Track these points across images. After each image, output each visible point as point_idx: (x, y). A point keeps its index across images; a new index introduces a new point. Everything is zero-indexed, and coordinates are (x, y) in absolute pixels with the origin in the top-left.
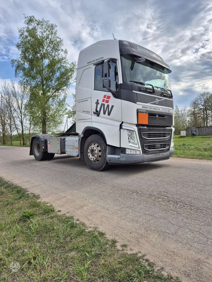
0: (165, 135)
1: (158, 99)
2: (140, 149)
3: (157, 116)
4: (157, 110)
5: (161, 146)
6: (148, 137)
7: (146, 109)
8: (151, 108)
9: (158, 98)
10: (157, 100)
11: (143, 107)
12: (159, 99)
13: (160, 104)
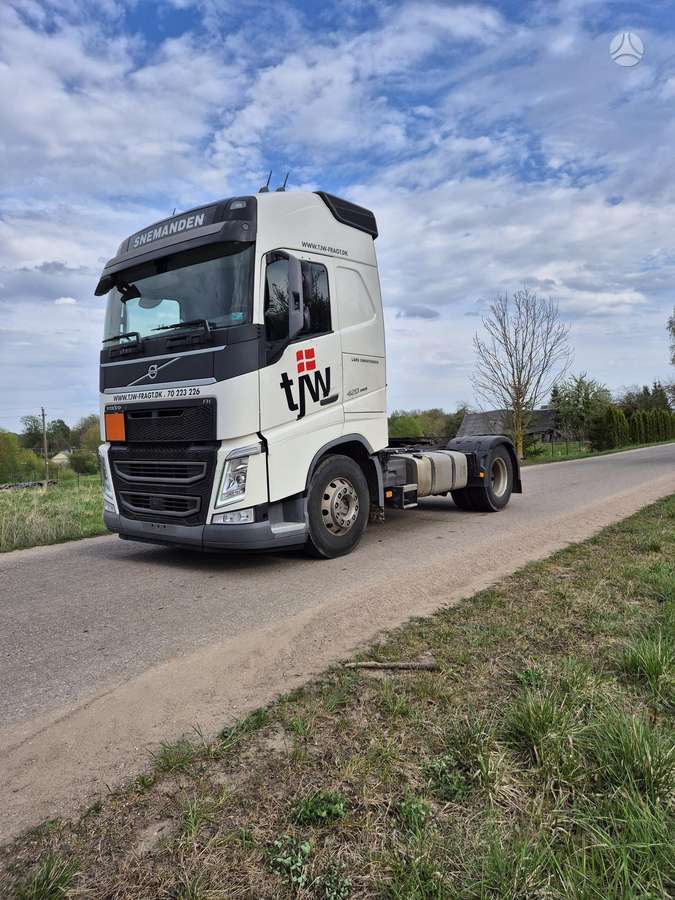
0: (185, 471)
1: (156, 366)
2: (115, 502)
3: (155, 416)
4: (152, 399)
5: (166, 504)
6: (133, 475)
7: (122, 401)
8: (135, 397)
9: (154, 362)
10: (153, 369)
11: (115, 399)
12: (160, 363)
13: (162, 378)
